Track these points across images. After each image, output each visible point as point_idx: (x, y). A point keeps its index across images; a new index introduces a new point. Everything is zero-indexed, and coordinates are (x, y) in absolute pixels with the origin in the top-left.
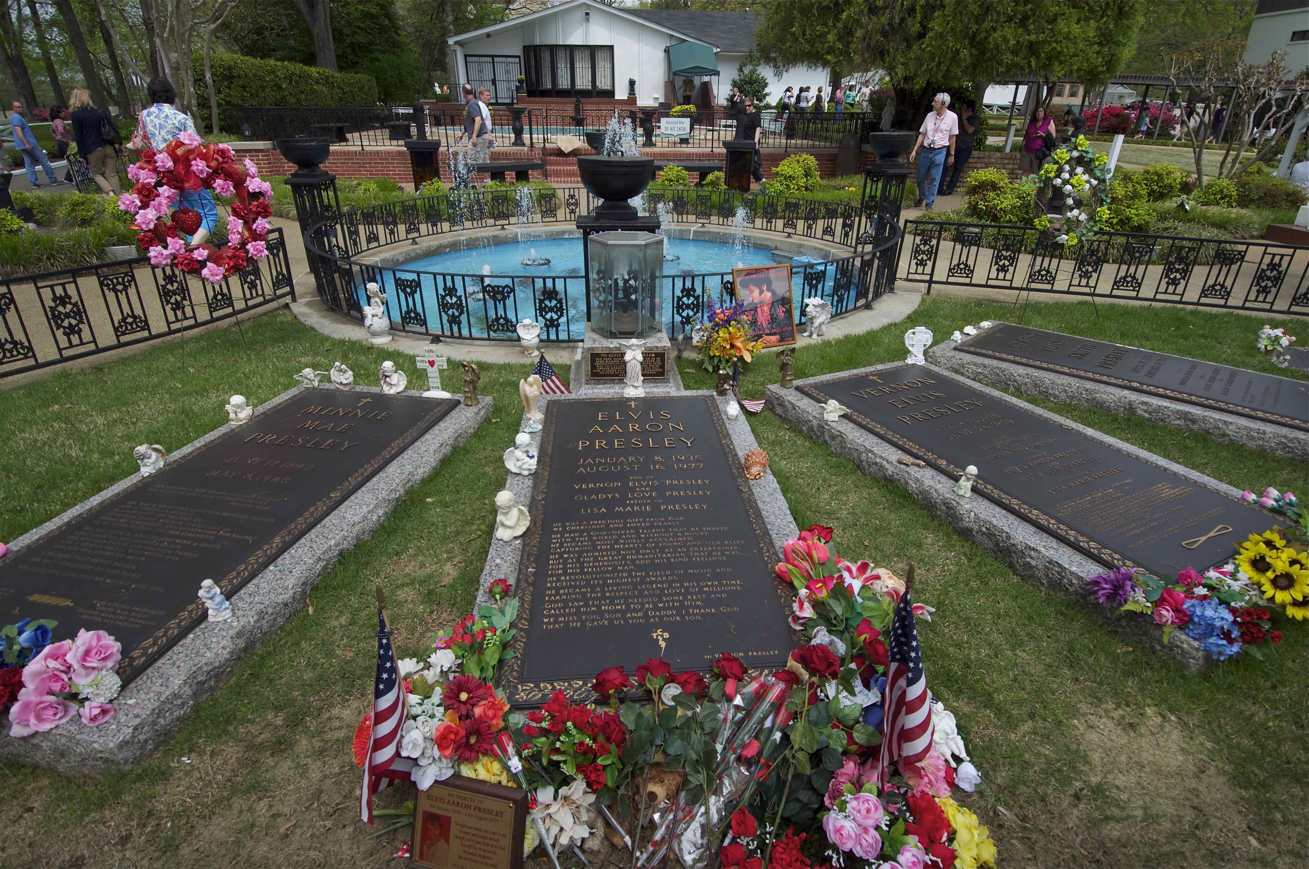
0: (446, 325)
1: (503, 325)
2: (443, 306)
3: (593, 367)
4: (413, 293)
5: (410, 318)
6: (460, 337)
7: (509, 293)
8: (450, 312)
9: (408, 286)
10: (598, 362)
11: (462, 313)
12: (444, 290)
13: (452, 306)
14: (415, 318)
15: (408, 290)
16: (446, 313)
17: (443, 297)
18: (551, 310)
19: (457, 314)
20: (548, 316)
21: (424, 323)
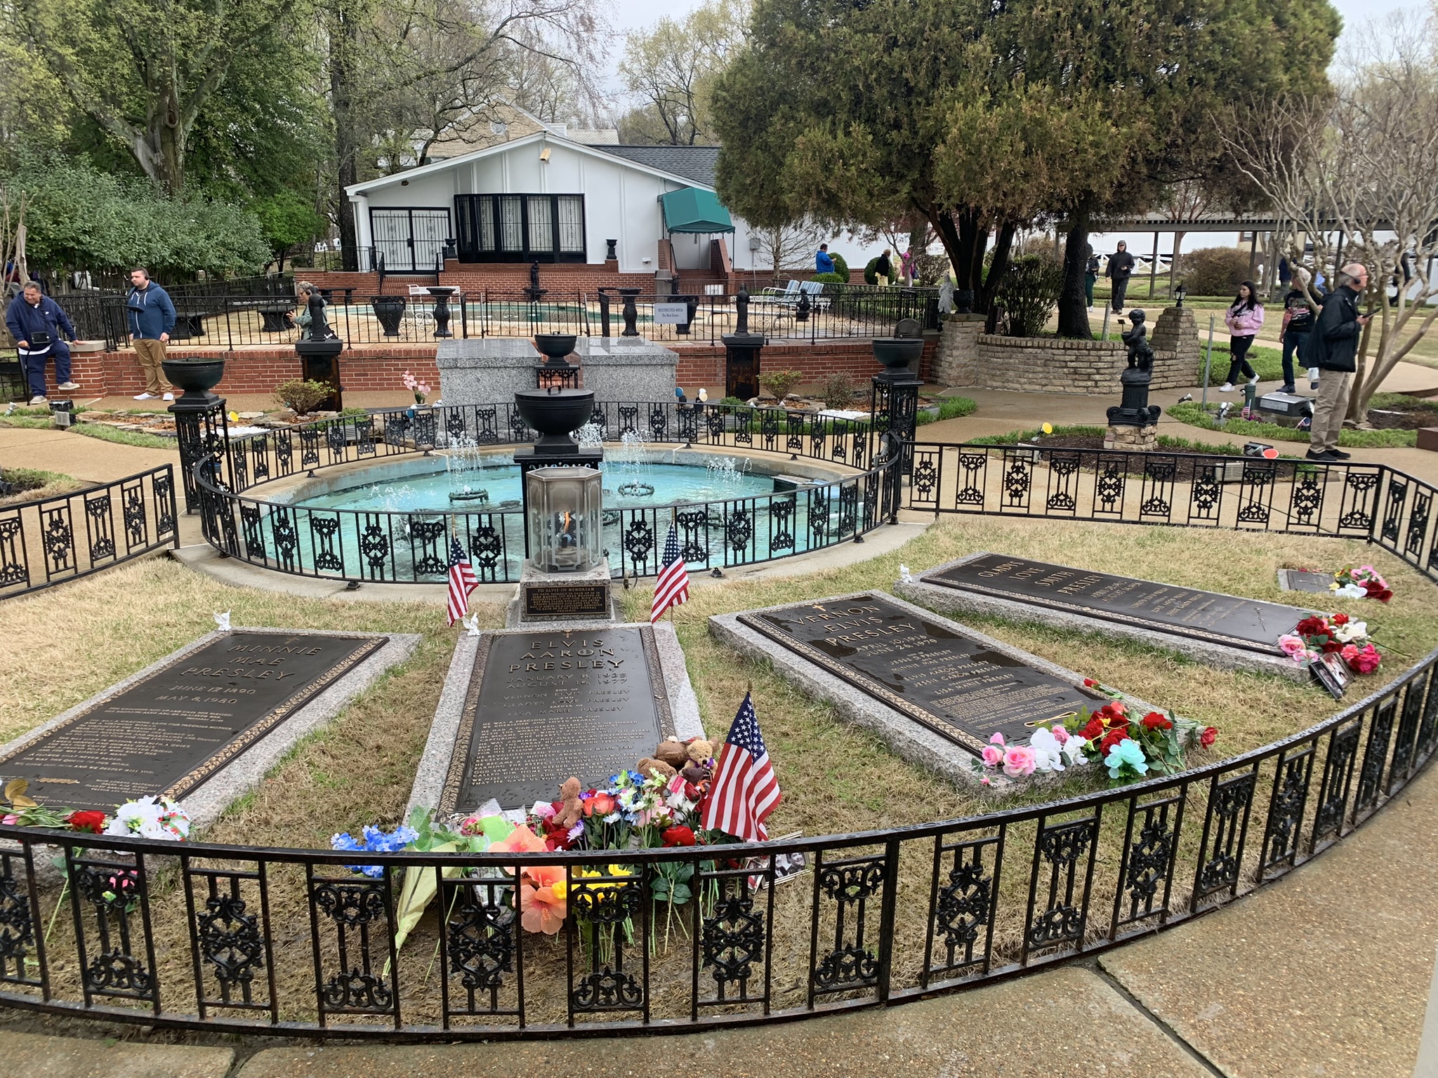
0: (367, 569)
1: (432, 566)
2: (365, 547)
3: (529, 602)
4: (330, 533)
5: (325, 561)
6: (382, 581)
7: (439, 531)
8: (372, 554)
9: (325, 526)
10: (535, 597)
11: (385, 554)
12: (367, 529)
13: (375, 547)
14: (331, 561)
15: (325, 530)
16: (367, 555)
17: (365, 537)
18: (487, 548)
19: (379, 555)
20: (483, 555)
21: (341, 566)
